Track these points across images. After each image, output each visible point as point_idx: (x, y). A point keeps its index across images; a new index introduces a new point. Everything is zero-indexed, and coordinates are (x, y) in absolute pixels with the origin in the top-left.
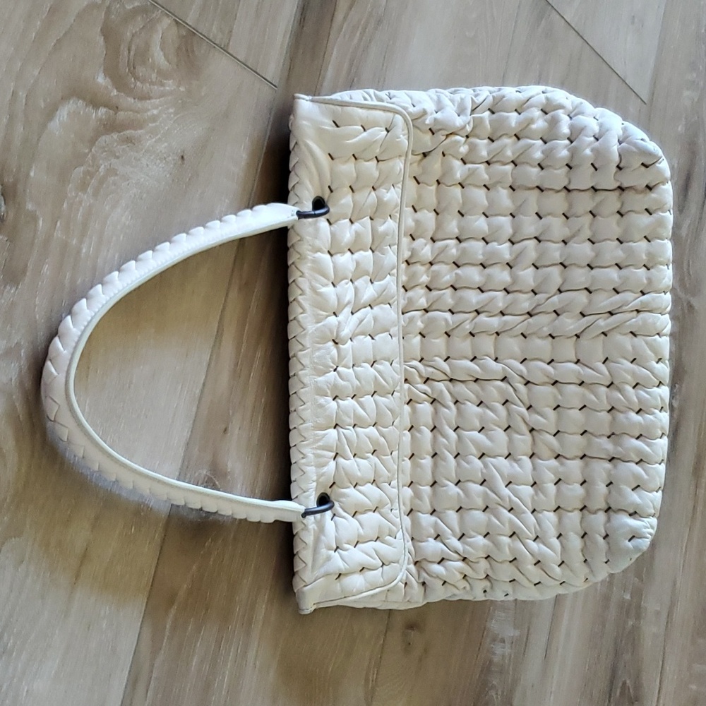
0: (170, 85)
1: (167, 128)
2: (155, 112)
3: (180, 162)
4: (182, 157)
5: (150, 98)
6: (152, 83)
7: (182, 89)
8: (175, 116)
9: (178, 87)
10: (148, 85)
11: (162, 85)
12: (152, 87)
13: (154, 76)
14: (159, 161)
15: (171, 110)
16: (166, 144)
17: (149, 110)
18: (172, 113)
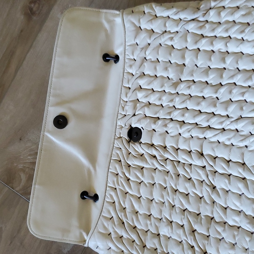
0: (21, 166)
1: (25, 151)
2: (29, 157)
3: (22, 138)
4: (20, 139)
5: (31, 162)
6: (28, 168)
7: (15, 164)
8: (21, 155)
9: (17, 165)
10: (30, 167)
11: (24, 167)
12: (29, 166)
13: (27, 170)
14: (32, 140)
15: (22, 157)
16: (27, 145)
17: (31, 158)
18: (22, 156)
